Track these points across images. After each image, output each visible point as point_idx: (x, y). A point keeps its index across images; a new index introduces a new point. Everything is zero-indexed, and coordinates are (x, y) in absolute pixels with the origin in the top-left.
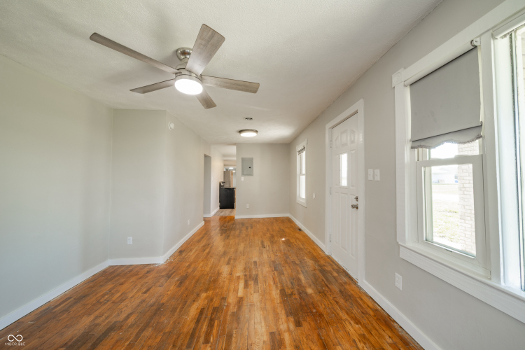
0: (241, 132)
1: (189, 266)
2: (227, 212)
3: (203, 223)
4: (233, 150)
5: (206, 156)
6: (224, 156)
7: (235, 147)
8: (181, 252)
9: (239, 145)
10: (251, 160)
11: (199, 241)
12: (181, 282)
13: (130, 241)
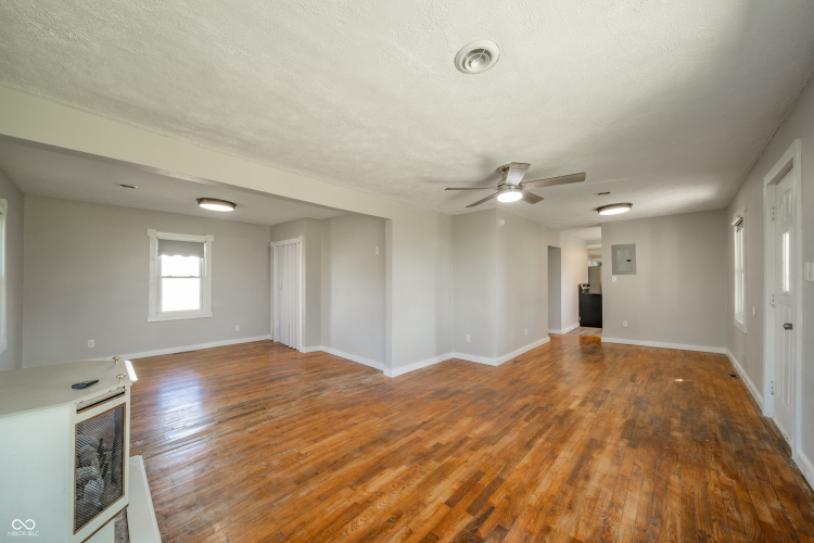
0: (599, 209)
1: (522, 374)
2: (591, 332)
3: (548, 339)
4: (597, 233)
5: (550, 248)
6: (588, 242)
7: (599, 229)
8: (515, 361)
9: (607, 226)
10: (632, 248)
11: (538, 357)
12: (512, 383)
13: (468, 340)
